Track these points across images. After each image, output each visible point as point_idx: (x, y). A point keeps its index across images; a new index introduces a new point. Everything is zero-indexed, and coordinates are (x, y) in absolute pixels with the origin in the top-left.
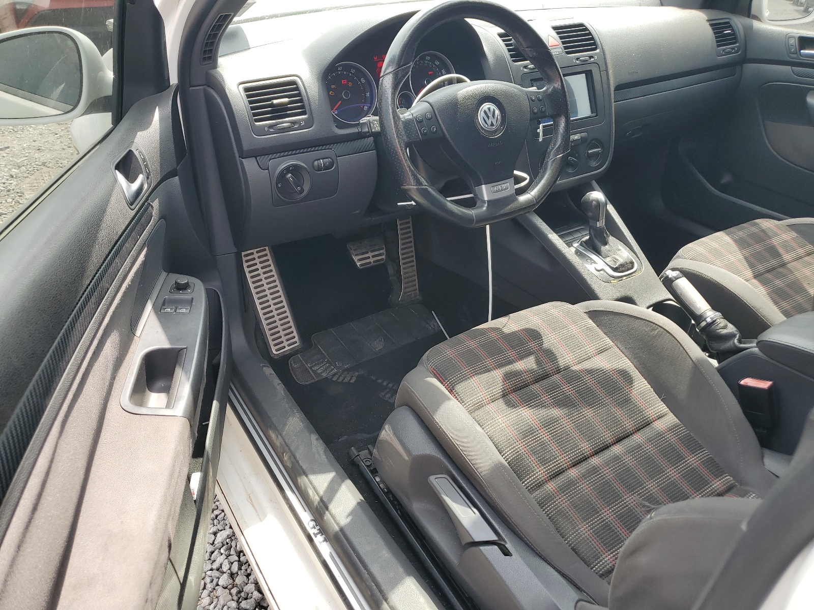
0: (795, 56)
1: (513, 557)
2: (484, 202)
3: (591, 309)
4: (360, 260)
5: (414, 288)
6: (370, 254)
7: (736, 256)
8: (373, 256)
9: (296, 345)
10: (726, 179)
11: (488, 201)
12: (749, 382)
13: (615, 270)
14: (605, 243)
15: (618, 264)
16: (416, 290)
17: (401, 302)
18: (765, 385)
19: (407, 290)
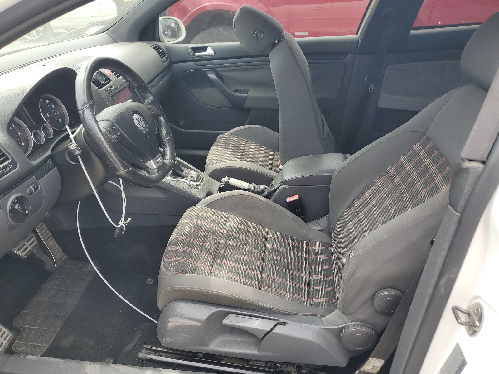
0: (194, 57)
1: (288, 323)
2: (154, 169)
3: (207, 203)
4: (22, 252)
5: (60, 253)
6: (27, 245)
7: (228, 154)
8: (30, 245)
9: (9, 336)
10: (182, 123)
11: (156, 168)
12: (289, 199)
13: (196, 182)
14: (182, 171)
15: (195, 178)
16: (61, 253)
17: (57, 267)
18: (296, 197)
19: (57, 256)
